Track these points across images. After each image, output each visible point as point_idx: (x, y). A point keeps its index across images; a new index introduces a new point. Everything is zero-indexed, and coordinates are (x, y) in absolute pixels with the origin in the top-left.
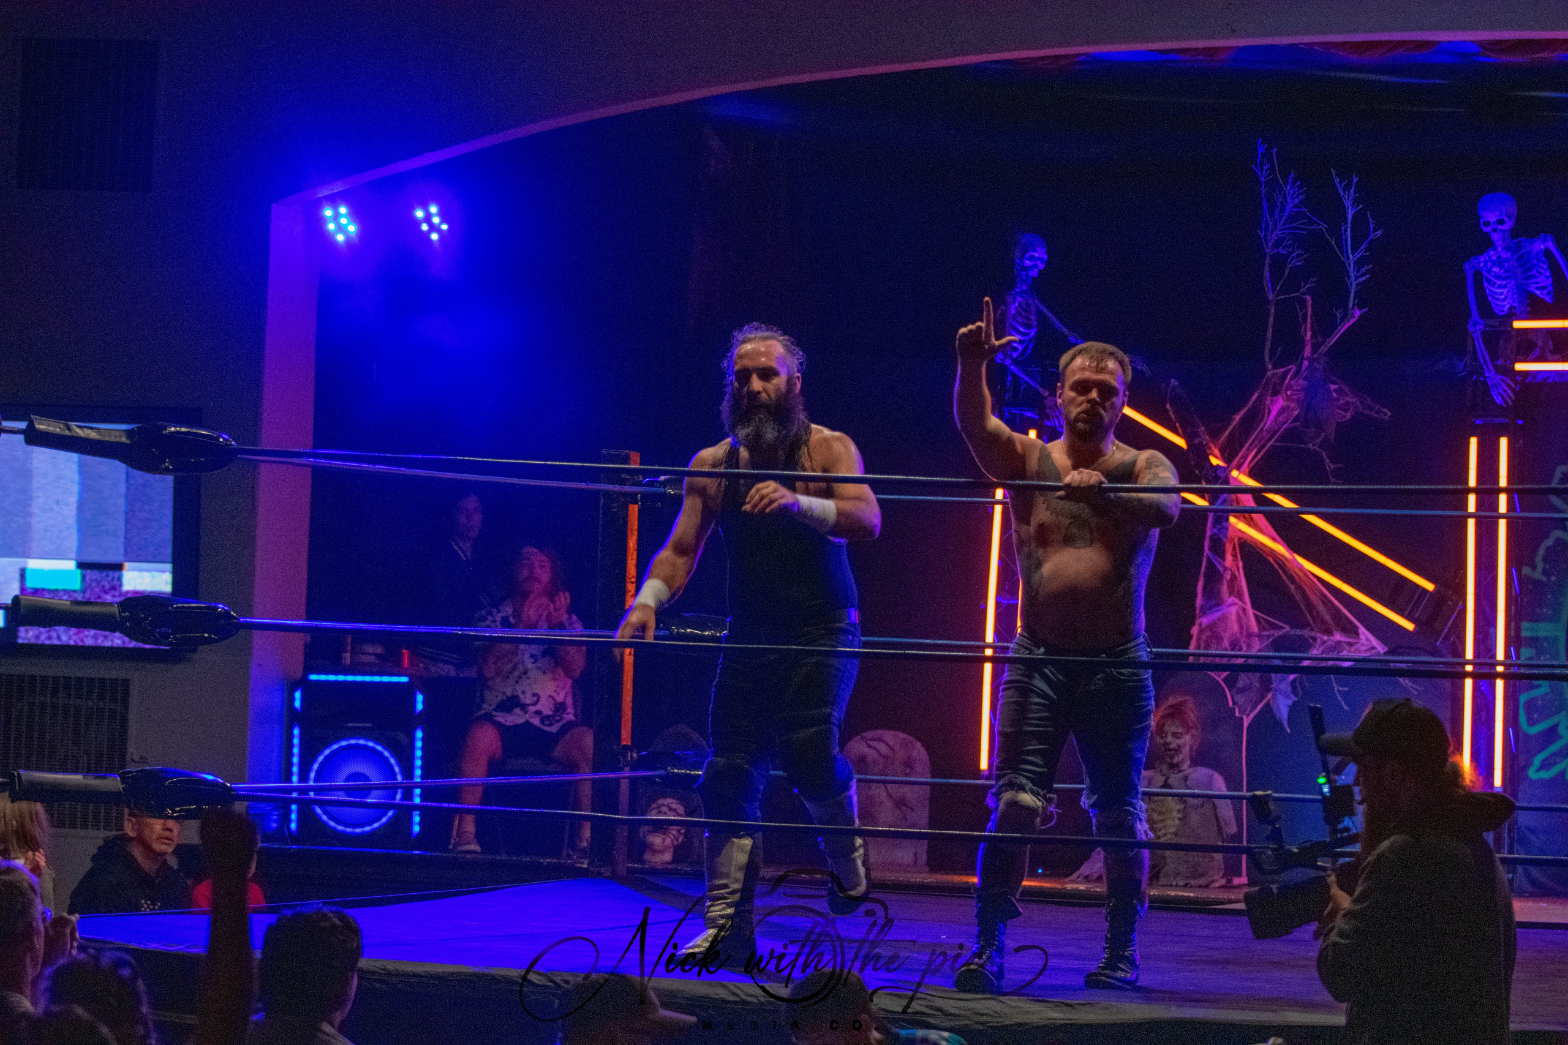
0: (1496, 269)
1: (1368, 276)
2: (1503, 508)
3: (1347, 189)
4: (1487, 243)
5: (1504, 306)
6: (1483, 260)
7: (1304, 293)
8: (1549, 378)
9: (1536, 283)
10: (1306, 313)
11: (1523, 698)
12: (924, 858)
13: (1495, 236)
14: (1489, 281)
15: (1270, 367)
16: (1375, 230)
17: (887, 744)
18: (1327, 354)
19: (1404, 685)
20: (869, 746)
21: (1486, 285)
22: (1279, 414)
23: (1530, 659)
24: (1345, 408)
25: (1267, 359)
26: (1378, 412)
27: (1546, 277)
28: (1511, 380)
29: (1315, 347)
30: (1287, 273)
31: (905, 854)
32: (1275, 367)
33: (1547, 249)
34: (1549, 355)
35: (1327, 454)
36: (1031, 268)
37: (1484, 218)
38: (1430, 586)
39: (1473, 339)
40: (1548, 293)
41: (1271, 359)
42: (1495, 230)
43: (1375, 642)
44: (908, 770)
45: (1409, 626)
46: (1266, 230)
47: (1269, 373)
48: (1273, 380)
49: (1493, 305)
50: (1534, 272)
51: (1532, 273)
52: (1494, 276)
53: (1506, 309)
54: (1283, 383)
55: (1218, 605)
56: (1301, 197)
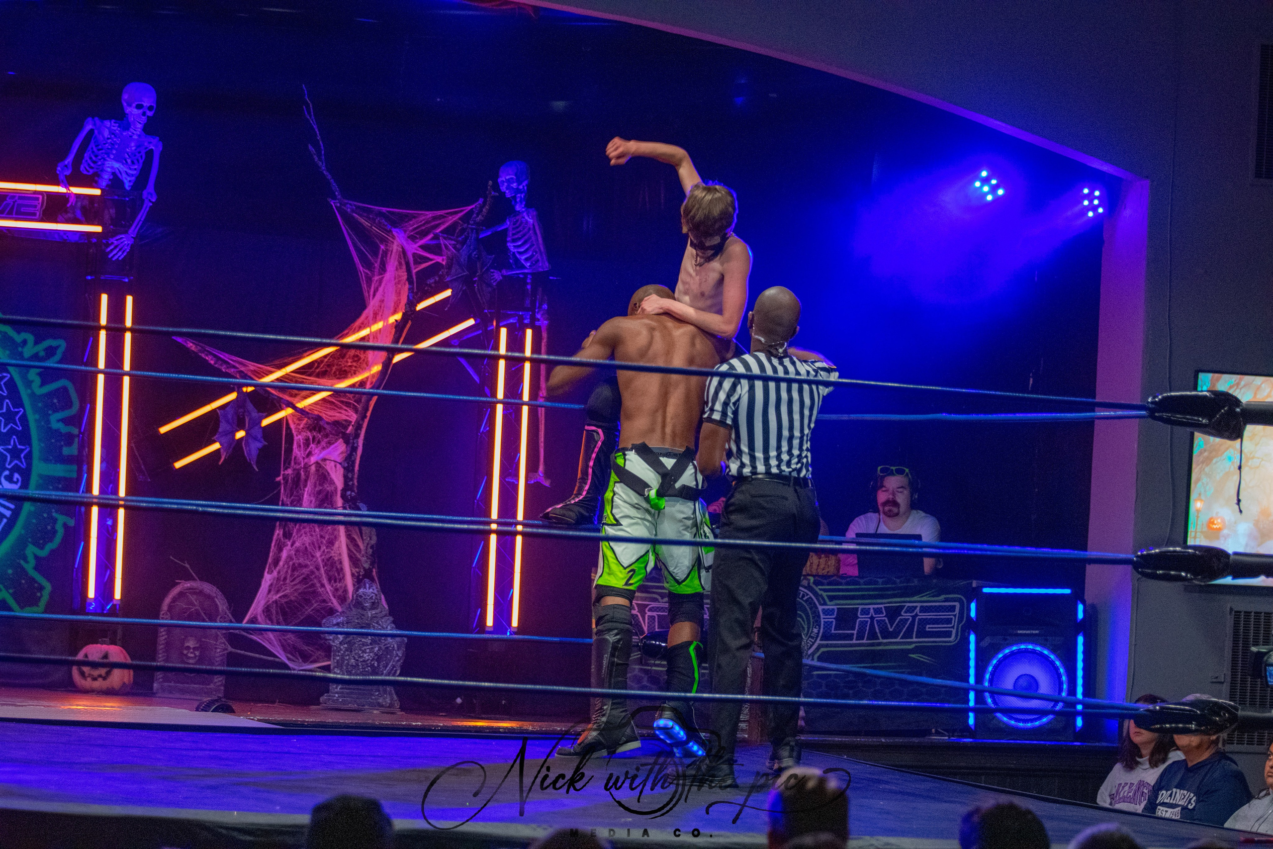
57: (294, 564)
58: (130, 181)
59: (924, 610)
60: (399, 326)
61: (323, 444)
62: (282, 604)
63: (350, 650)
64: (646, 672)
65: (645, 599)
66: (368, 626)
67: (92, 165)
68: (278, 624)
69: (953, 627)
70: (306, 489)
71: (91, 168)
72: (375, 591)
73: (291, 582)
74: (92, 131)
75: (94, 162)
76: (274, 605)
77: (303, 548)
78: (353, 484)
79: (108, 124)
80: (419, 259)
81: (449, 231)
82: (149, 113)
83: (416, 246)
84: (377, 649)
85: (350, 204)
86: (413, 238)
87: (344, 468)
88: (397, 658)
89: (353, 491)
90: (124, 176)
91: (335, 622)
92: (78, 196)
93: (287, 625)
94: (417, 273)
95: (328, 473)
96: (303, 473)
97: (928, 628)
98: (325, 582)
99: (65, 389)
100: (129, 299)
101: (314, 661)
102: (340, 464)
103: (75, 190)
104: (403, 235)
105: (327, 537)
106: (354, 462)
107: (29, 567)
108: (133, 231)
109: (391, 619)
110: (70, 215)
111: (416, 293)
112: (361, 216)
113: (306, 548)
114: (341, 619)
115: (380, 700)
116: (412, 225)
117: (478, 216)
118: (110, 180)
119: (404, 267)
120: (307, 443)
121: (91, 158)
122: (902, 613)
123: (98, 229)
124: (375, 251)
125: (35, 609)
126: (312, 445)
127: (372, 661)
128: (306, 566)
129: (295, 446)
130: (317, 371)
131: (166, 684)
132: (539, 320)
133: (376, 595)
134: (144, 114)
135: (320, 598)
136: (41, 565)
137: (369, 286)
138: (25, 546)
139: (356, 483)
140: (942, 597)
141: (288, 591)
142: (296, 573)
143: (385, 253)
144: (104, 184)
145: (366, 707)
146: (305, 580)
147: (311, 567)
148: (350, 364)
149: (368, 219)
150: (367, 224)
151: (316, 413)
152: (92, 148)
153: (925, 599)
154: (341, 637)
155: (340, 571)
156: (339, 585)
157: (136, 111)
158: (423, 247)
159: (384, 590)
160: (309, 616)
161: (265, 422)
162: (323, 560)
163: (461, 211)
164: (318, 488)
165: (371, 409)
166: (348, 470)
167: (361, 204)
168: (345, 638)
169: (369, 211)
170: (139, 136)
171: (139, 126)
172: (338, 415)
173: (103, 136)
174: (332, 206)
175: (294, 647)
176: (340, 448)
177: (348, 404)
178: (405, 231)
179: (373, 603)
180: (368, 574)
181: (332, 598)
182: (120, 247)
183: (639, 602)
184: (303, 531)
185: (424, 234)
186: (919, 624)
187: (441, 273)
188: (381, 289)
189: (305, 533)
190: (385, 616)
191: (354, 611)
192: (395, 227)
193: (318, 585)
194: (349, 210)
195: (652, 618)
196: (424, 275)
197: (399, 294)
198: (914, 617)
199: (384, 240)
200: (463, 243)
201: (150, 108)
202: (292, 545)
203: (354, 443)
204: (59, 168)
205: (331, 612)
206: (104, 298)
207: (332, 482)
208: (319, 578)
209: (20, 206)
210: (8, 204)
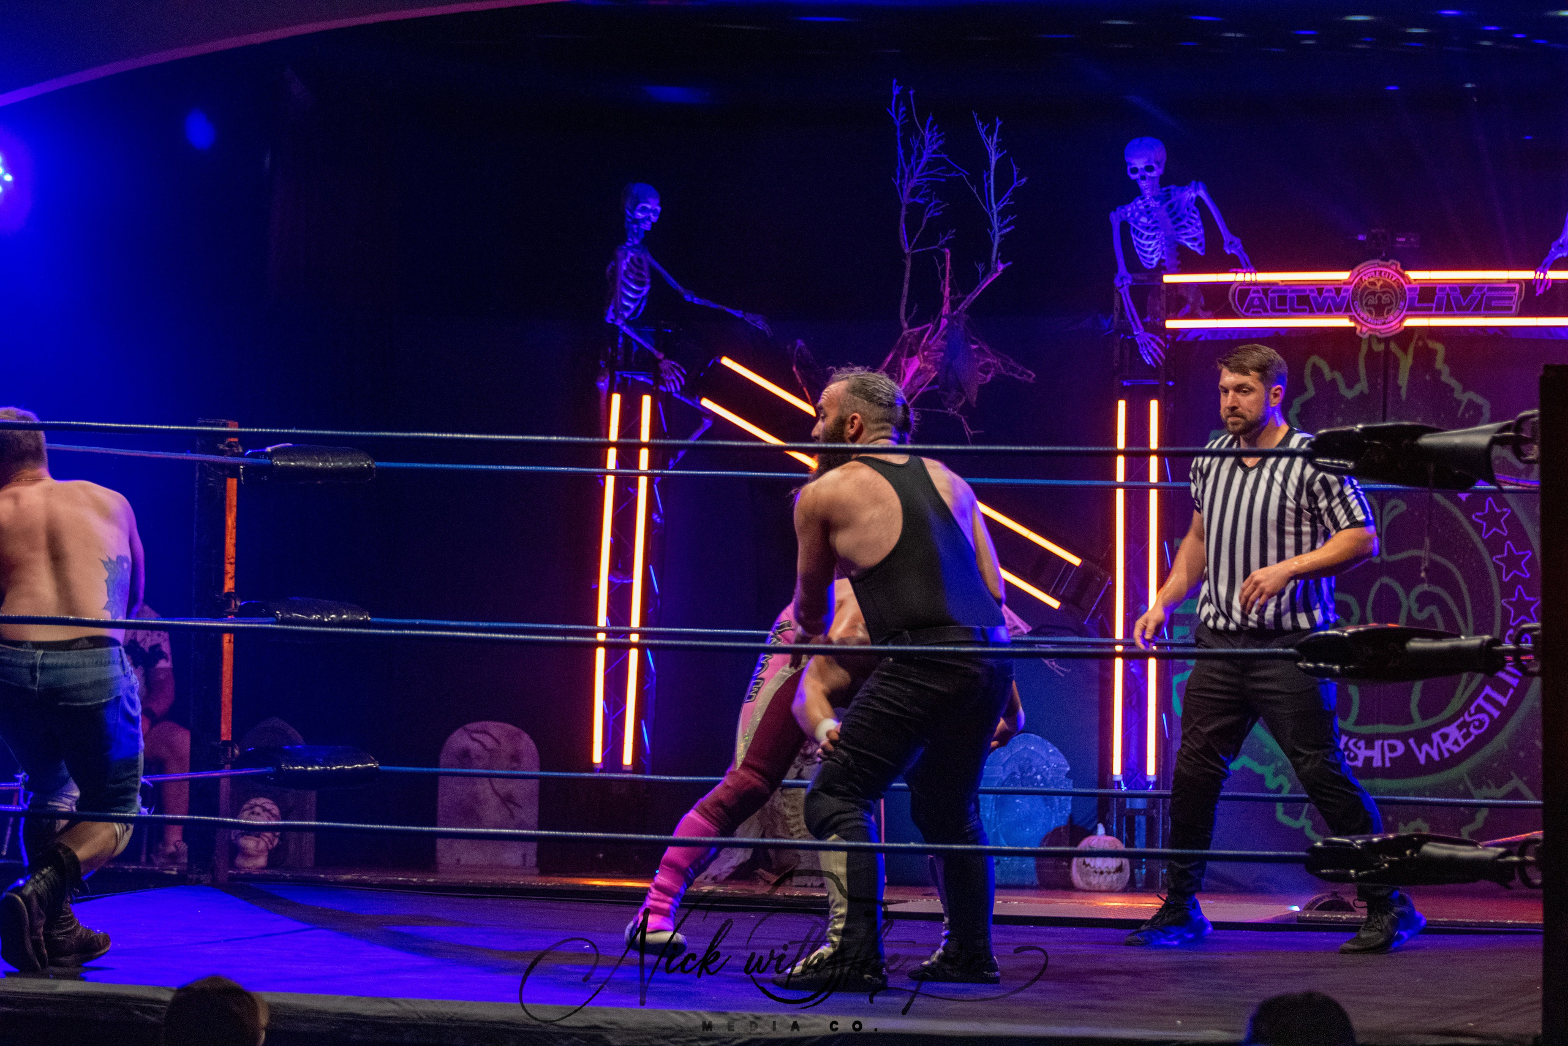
0: (1144, 220)
1: (1013, 227)
2: (1154, 478)
3: (989, 133)
4: (1135, 192)
5: (1153, 259)
6: (1129, 209)
7: (943, 246)
8: (1201, 336)
9: (1186, 234)
10: (944, 269)
11: (1176, 680)
12: (532, 860)
13: (1144, 184)
14: (1137, 233)
15: (906, 325)
16: (1020, 177)
17: (494, 738)
18: (967, 311)
19: (1051, 667)
20: (474, 739)
21: (1133, 236)
22: (915, 376)
23: (1185, 637)
24: (985, 369)
25: (903, 317)
26: (1021, 375)
27: (1197, 228)
28: (1161, 338)
29: (954, 305)
30: (923, 225)
31: (512, 856)
32: (910, 327)
34: (1200, 312)
35: (965, 419)
36: (643, 220)
37: (1131, 164)
38: (1076, 561)
39: (1120, 295)
40: (1200, 245)
41: (906, 316)
42: (1143, 178)
43: (1018, 621)
44: (515, 765)
45: (1055, 604)
46: (902, 177)
47: (905, 333)
48: (909, 340)
49: (1141, 258)
50: (1184, 223)
51: (1183, 224)
52: (1141, 227)
53: (1154, 262)
54: (919, 342)
56: (942, 142)
209: (1490, 299)
210: (1474, 299)
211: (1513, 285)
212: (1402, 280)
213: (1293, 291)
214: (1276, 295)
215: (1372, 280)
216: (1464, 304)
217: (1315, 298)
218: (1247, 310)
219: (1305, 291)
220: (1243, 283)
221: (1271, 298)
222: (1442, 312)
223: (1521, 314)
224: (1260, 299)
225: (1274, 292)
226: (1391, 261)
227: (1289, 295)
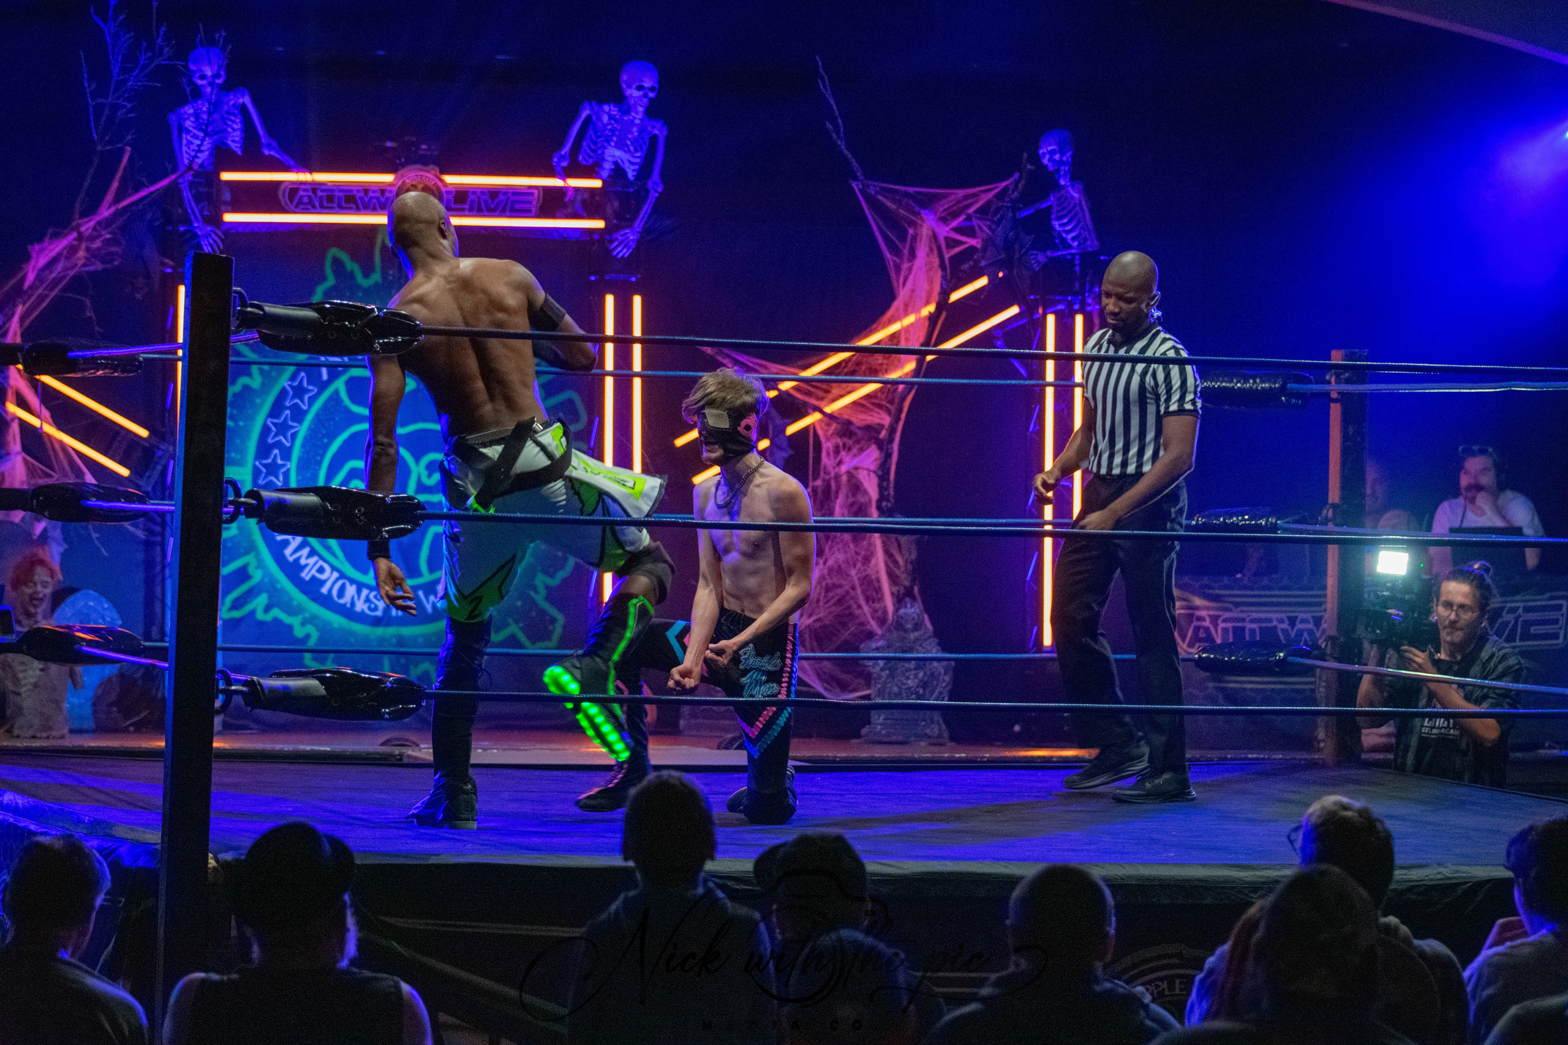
7: (127, 145)
14: (188, 132)
15: (77, 216)
25: (78, 208)
33: (244, 103)
38: (143, 433)
40: (241, 147)
47: (75, 223)
55: (8, 454)
57: (827, 585)
58: (634, 170)
59: (1527, 610)
60: (933, 318)
61: (855, 450)
62: (815, 630)
63: (892, 676)
64: (1223, 690)
65: (1218, 609)
66: (911, 650)
67: (591, 154)
68: (813, 651)
69: (1561, 628)
70: (838, 501)
71: (590, 157)
72: (918, 611)
73: (827, 602)
74: (589, 117)
75: (594, 151)
76: (807, 631)
77: (836, 566)
78: (889, 494)
79: (606, 108)
80: (951, 243)
81: (983, 211)
82: (651, 95)
83: (947, 229)
84: (921, 675)
85: (874, 186)
86: (944, 220)
87: (879, 477)
88: (944, 684)
89: (888, 501)
90: (627, 164)
91: (874, 645)
92: (577, 190)
93: (822, 651)
94: (951, 258)
95: (861, 483)
96: (833, 484)
97: (1533, 630)
98: (862, 602)
99: (571, 401)
100: (637, 301)
101: (854, 690)
102: (874, 472)
103: (574, 183)
104: (932, 217)
105: (863, 553)
106: (889, 470)
107: (540, 598)
108: (639, 224)
109: (937, 641)
110: (570, 210)
111: (950, 281)
112: (886, 197)
113: (839, 566)
114: (880, 643)
115: (928, 731)
116: (942, 207)
117: (1013, 193)
118: (611, 170)
119: (936, 252)
120: (837, 450)
121: (589, 147)
122: (1504, 614)
123: (599, 224)
124: (902, 235)
125: (547, 643)
126: (843, 453)
127: (918, 686)
128: (840, 586)
129: (824, 454)
130: (846, 370)
131: (693, 721)
132: (1089, 305)
133: (919, 615)
134: (645, 95)
135: (858, 621)
136: (552, 595)
137: (898, 275)
138: (534, 575)
139: (892, 492)
140: (1548, 595)
141: (821, 615)
142: (830, 594)
143: (914, 238)
144: (605, 174)
145: (913, 739)
146: (840, 601)
147: (847, 587)
148: (880, 362)
149: (893, 201)
150: (892, 206)
151: (846, 417)
152: (591, 136)
153: (1527, 597)
154: (881, 663)
155: (879, 590)
156: (877, 605)
157: (636, 93)
158: (958, 230)
159: (927, 609)
160: (846, 642)
161: (791, 430)
162: (859, 579)
163: (995, 188)
164: (851, 500)
165: (905, 409)
166: (883, 478)
167: (886, 185)
168: (885, 664)
169: (896, 192)
170: (641, 120)
171: (640, 109)
172: (871, 418)
173: (602, 121)
174: (853, 188)
175: (832, 677)
176: (872, 456)
177: (880, 406)
178: (935, 213)
179: (916, 624)
180: (909, 592)
181: (871, 620)
182: (624, 243)
183: (1212, 613)
184: (836, 549)
185: (955, 215)
186: (1522, 626)
187: (975, 257)
188: (911, 277)
189: (838, 550)
190: (930, 637)
191: (895, 634)
192: (925, 208)
193: (855, 606)
194: (873, 192)
195: (1225, 630)
196: (956, 260)
197: (931, 281)
198: (1517, 619)
199: (913, 224)
200: (998, 223)
201: (652, 89)
202: (825, 563)
203: (888, 449)
204: (556, 160)
205: (870, 635)
206: (610, 300)
207: (865, 492)
208: (855, 599)
209: (513, 202)
210: (500, 201)
211: (530, 191)
212: (440, 184)
213: (342, 191)
214: (324, 194)
215: (414, 183)
216: (492, 206)
217: (361, 198)
218: (296, 207)
219: (351, 191)
220: (292, 183)
221: (321, 197)
222: (475, 213)
223: (538, 216)
224: (309, 197)
225: (322, 191)
226: (431, 166)
227: (337, 194)
